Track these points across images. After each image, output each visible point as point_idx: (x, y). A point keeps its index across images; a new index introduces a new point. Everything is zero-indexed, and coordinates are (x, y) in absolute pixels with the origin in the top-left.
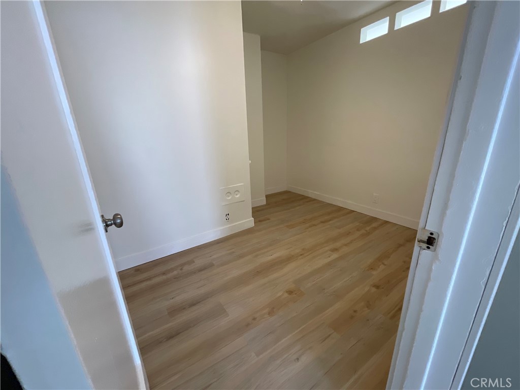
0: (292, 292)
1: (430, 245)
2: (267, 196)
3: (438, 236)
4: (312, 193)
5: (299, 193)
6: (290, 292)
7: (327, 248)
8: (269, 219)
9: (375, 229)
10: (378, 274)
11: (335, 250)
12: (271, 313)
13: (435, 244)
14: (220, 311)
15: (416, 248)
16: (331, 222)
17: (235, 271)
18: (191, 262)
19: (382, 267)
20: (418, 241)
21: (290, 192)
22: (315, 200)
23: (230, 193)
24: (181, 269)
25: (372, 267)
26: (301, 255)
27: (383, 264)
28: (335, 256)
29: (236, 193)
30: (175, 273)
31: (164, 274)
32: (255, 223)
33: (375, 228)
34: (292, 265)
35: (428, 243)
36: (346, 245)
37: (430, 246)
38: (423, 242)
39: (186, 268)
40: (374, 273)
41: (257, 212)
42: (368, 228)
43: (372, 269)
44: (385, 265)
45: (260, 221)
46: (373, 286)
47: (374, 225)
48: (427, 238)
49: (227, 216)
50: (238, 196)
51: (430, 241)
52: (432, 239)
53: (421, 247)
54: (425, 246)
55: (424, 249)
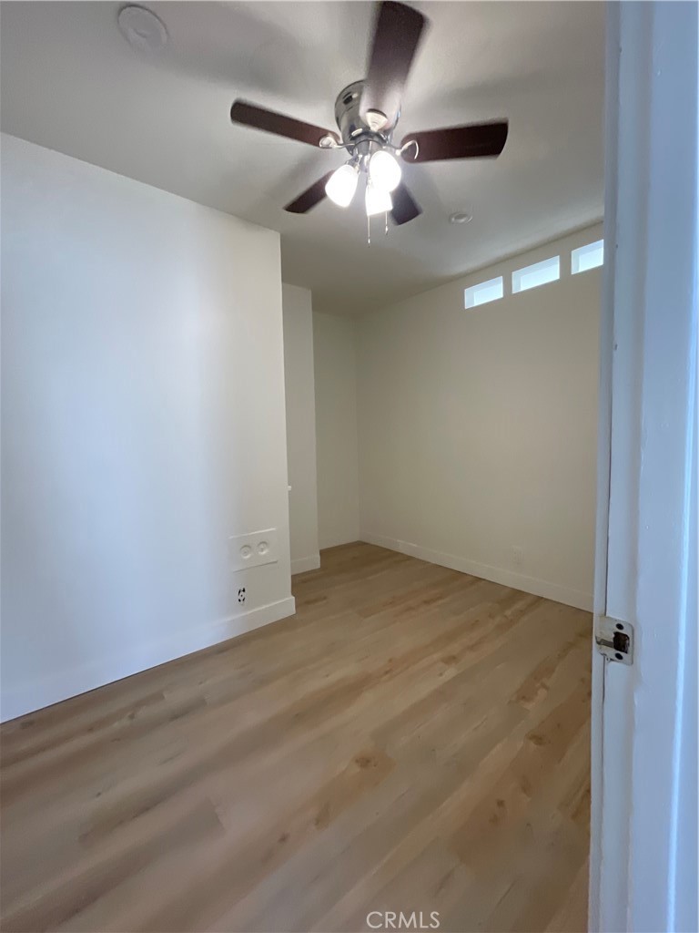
0: (368, 761)
1: (621, 651)
2: (323, 553)
3: (633, 631)
4: (403, 546)
5: (383, 546)
6: (364, 762)
7: (436, 656)
8: (325, 598)
9: (522, 613)
10: (536, 710)
11: (451, 660)
12: (321, 820)
13: (630, 649)
14: (206, 822)
15: (597, 659)
16: (440, 602)
17: (251, 716)
18: (158, 697)
19: (542, 693)
20: (598, 643)
21: (367, 544)
22: (410, 558)
23: (248, 546)
24: (132, 717)
25: (524, 695)
26: (387, 673)
27: (544, 686)
28: (451, 672)
29: (262, 546)
30: (116, 725)
31: (91, 729)
32: (296, 607)
33: (521, 611)
34: (368, 698)
35: (617, 648)
36: (472, 648)
37: (622, 654)
38: (606, 643)
39: (143, 713)
40: (530, 706)
41: (302, 584)
42: (508, 613)
43: (524, 697)
44: (547, 688)
45: (308, 603)
46: (531, 738)
47: (519, 605)
48: (613, 636)
49: (242, 593)
50: (264, 553)
51: (620, 643)
52: (623, 638)
53: (604, 655)
54: (612, 652)
55: (611, 660)
